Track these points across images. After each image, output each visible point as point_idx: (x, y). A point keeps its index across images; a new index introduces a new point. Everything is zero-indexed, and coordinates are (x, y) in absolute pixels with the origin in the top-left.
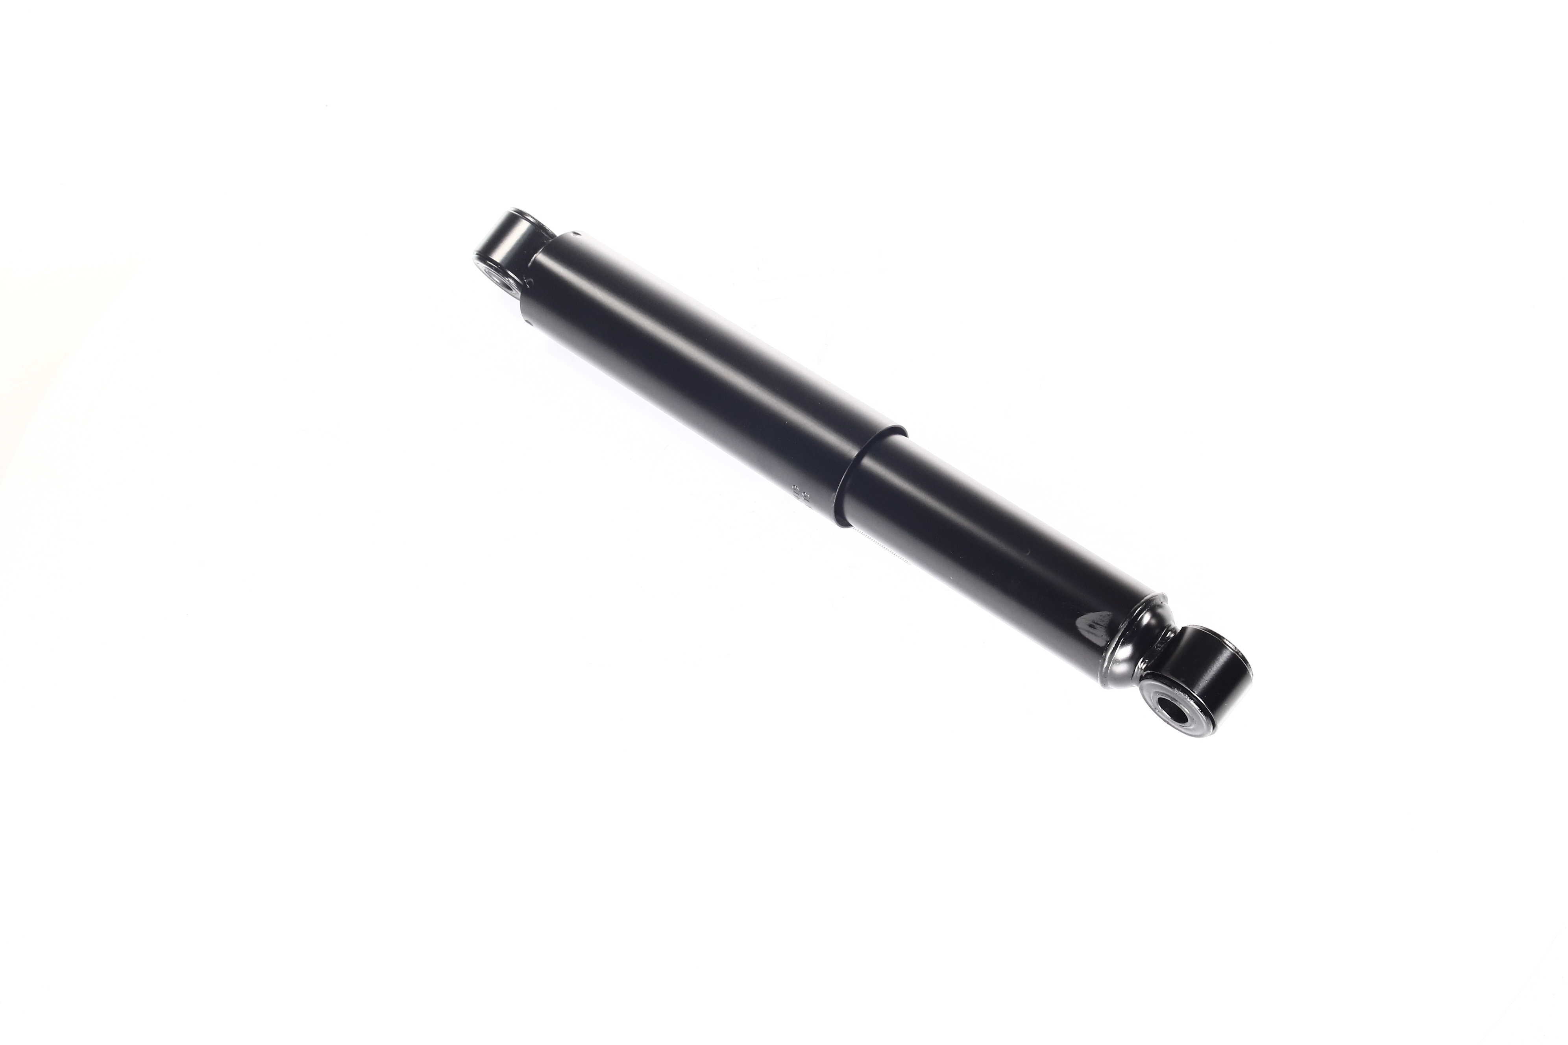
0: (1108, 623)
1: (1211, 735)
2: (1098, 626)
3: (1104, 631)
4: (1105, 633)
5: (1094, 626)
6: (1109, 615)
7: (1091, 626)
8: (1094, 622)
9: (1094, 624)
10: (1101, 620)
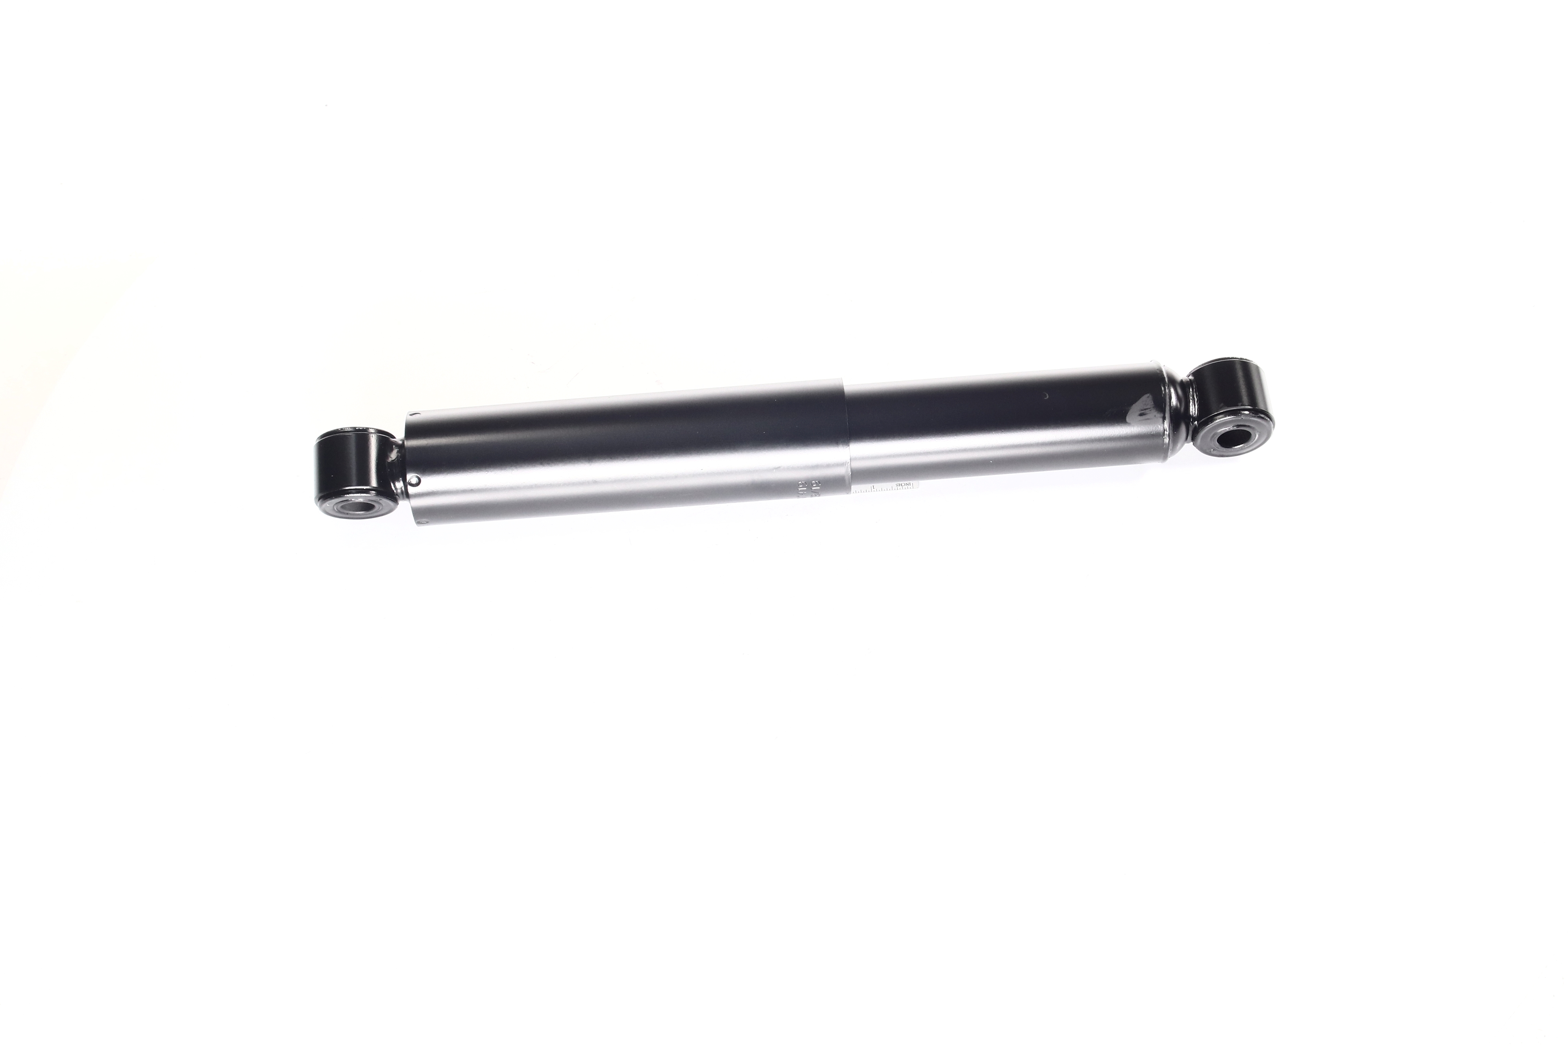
0: (1153, 403)
1: (1274, 427)
2: (1147, 410)
3: (1155, 410)
4: (1156, 413)
5: (1143, 413)
6: (1148, 397)
7: (1141, 415)
8: (1142, 410)
9: (1143, 412)
10: (1145, 404)
